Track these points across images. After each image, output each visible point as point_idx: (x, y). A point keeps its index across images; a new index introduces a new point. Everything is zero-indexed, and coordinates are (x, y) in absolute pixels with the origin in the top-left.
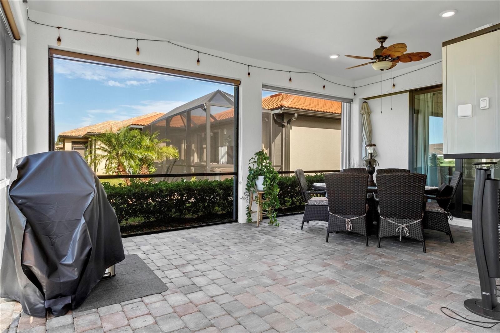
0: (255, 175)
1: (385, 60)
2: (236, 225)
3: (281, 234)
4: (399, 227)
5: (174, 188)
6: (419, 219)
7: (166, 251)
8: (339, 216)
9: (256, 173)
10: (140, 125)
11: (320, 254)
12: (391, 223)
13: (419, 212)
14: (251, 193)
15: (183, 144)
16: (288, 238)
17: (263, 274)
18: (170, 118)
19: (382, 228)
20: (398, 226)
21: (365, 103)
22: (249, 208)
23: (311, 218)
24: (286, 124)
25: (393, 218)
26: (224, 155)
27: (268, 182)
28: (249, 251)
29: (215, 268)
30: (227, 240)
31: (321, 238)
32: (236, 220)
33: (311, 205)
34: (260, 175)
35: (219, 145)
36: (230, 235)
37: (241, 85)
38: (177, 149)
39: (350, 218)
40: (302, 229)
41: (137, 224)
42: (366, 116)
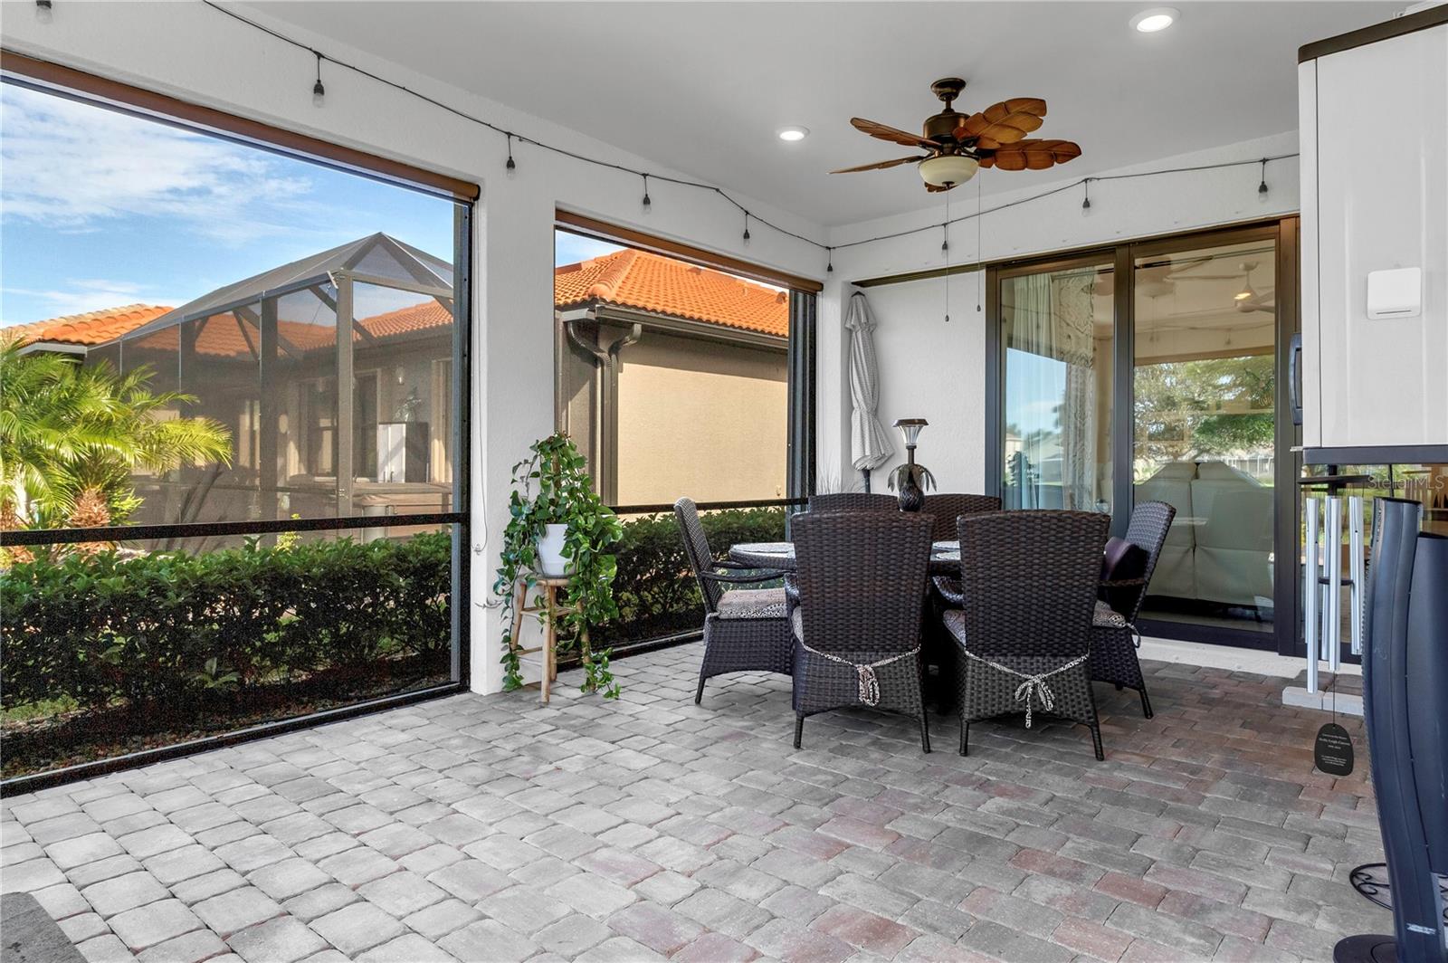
0: (535, 522)
1: (959, 155)
2: (462, 703)
3: (632, 732)
4: (1024, 685)
5: (212, 578)
6: (1079, 656)
7: (175, 854)
8: (835, 658)
9: (539, 515)
10: (73, 343)
11: (795, 803)
12: (1000, 672)
13: (1081, 634)
14: (517, 585)
15: (244, 413)
16: (662, 743)
17: (616, 932)
18: (197, 324)
19: (973, 689)
20: (1021, 682)
21: (858, 297)
22: (513, 638)
23: (727, 665)
24: (604, 356)
25: (1005, 655)
26: (396, 450)
27: (581, 544)
28: (536, 818)
29: (408, 921)
30: (440, 771)
31: (772, 733)
32: (464, 686)
33: (729, 620)
34: (549, 521)
35: (379, 420)
36: (447, 747)
37: (479, 201)
38: (226, 430)
39: (871, 663)
40: (698, 701)
41: (46, 725)
42: (862, 335)
